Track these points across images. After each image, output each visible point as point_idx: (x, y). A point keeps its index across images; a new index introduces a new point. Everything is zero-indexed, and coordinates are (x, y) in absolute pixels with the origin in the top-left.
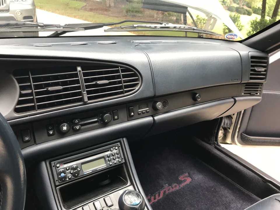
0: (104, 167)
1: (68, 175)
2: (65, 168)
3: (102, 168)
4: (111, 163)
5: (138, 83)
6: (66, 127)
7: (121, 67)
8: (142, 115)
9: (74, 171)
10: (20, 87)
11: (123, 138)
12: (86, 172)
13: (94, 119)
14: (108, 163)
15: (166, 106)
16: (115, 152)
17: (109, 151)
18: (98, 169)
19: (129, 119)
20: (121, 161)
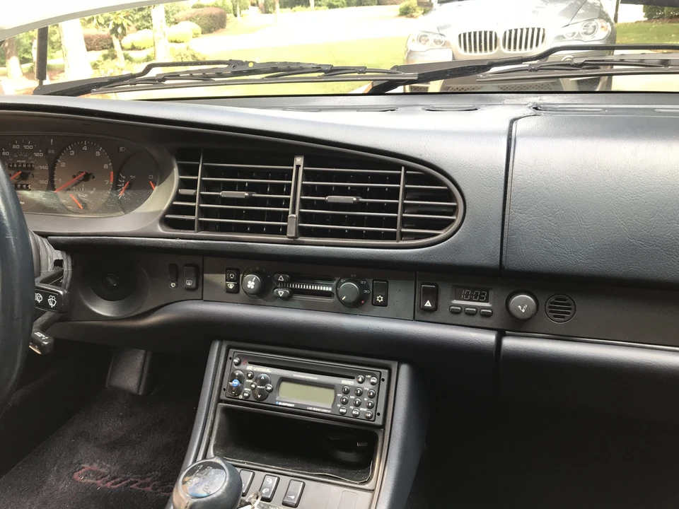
0: (325, 411)
1: (246, 389)
2: (247, 371)
3: (319, 410)
4: (344, 411)
5: (453, 221)
6: (253, 283)
7: (407, 168)
8: (463, 318)
9: (258, 387)
10: (181, 181)
11: (401, 361)
12: (282, 402)
13: (326, 285)
14: (339, 405)
15: (563, 317)
16: (365, 389)
17: (353, 378)
18: (310, 408)
19: (418, 316)
20: (372, 419)
